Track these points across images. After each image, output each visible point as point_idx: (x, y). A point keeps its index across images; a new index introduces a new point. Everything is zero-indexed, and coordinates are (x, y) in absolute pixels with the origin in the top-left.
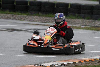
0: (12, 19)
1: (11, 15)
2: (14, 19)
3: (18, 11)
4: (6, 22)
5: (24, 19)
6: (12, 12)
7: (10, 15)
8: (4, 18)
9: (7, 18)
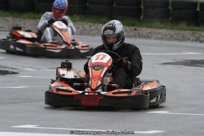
0: (193, 41)
1: (190, 32)
2: (196, 40)
4: (180, 46)
6: (191, 27)
7: (187, 33)
8: (175, 39)
9: (181, 39)
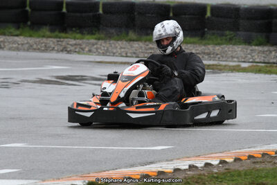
0: (58, 51)
1: (55, 40)
2: (62, 51)
3: (74, 29)
4: (43, 59)
5: (90, 51)
6: (57, 33)
7: (51, 42)
8: (35, 49)
9: (43, 49)
